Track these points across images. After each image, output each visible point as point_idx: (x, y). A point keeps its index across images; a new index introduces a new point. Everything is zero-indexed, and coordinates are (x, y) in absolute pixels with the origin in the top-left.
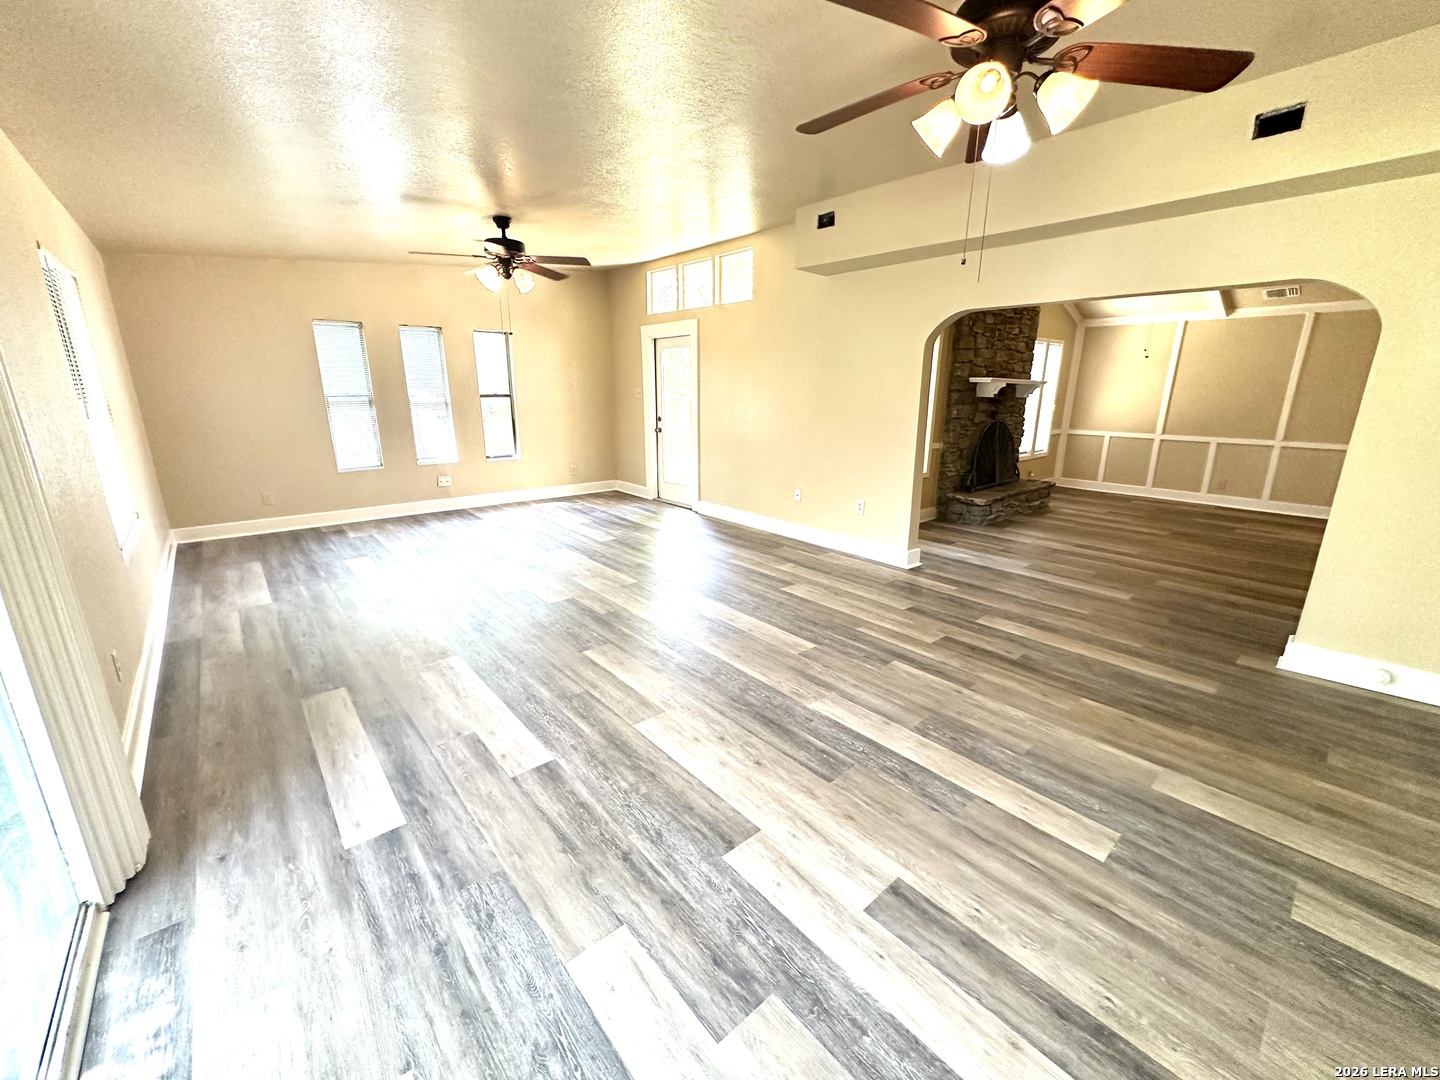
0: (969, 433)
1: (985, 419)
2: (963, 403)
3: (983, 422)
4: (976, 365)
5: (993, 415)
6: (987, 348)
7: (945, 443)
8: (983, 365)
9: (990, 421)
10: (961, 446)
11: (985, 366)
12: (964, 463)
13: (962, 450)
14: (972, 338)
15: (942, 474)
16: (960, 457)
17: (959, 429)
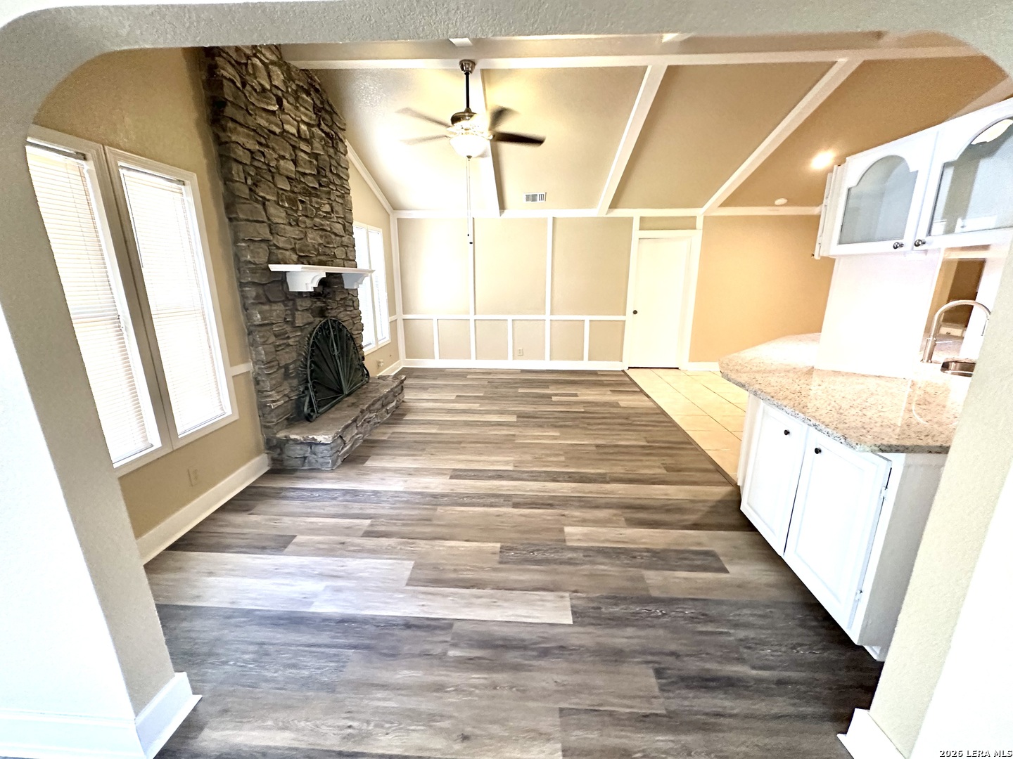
0: (291, 342)
1: (311, 319)
2: (269, 302)
3: (309, 324)
4: (278, 248)
5: (322, 312)
6: (290, 224)
7: (255, 363)
8: (289, 247)
9: (318, 321)
10: (283, 363)
11: (294, 250)
12: (295, 382)
13: (286, 367)
14: (260, 207)
15: (262, 407)
16: (287, 375)
17: (272, 339)
